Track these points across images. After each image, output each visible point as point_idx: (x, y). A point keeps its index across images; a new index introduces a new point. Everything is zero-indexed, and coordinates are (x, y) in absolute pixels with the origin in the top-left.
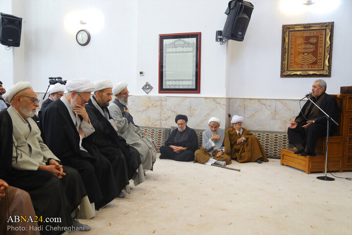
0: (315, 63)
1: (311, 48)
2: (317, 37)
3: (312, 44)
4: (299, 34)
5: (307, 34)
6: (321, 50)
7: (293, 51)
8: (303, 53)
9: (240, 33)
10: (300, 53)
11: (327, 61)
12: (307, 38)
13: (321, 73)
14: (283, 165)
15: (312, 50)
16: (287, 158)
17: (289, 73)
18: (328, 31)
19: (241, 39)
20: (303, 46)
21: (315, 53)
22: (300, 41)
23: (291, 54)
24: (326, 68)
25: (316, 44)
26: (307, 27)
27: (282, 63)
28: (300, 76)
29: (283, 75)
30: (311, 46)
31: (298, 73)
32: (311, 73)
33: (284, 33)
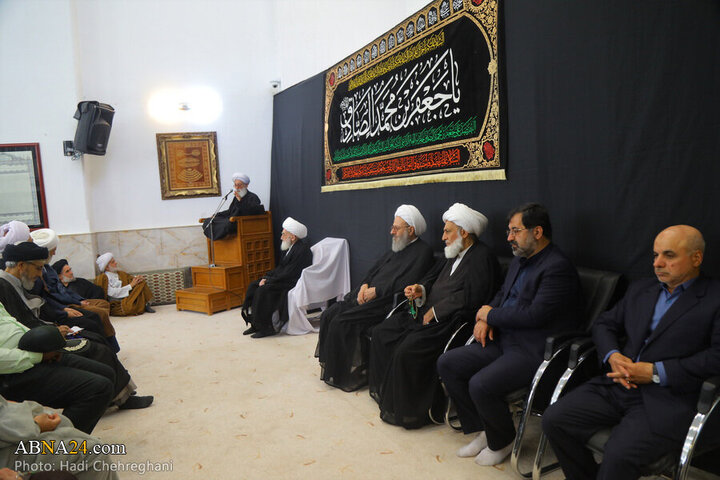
0: (202, 180)
1: (195, 162)
2: (200, 149)
3: (194, 157)
4: (177, 145)
5: (188, 145)
6: (206, 165)
7: (173, 166)
8: (187, 168)
9: (100, 145)
10: (182, 169)
11: (215, 178)
12: (189, 150)
13: (210, 191)
14: (180, 310)
15: (196, 165)
16: (184, 301)
17: (172, 193)
18: (211, 142)
19: (102, 152)
20: (185, 160)
21: (200, 169)
22: (181, 154)
23: (172, 170)
24: (215, 186)
25: (200, 157)
26: (187, 136)
27: (162, 181)
28: (186, 196)
29: (165, 197)
30: (195, 160)
31: (184, 193)
32: (199, 192)
33: (159, 143)
